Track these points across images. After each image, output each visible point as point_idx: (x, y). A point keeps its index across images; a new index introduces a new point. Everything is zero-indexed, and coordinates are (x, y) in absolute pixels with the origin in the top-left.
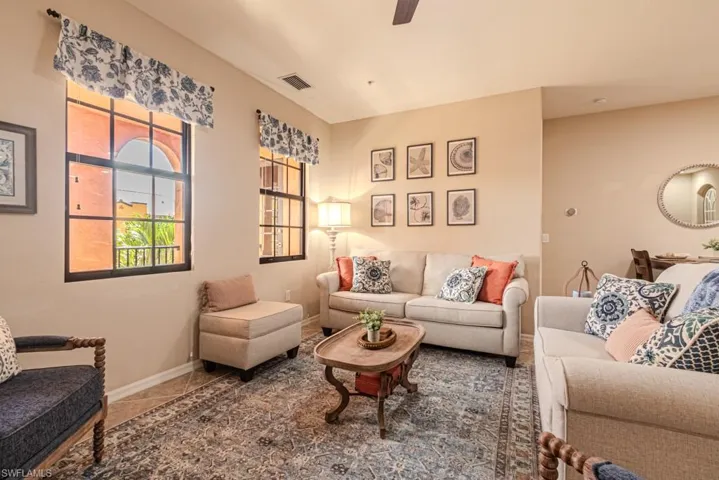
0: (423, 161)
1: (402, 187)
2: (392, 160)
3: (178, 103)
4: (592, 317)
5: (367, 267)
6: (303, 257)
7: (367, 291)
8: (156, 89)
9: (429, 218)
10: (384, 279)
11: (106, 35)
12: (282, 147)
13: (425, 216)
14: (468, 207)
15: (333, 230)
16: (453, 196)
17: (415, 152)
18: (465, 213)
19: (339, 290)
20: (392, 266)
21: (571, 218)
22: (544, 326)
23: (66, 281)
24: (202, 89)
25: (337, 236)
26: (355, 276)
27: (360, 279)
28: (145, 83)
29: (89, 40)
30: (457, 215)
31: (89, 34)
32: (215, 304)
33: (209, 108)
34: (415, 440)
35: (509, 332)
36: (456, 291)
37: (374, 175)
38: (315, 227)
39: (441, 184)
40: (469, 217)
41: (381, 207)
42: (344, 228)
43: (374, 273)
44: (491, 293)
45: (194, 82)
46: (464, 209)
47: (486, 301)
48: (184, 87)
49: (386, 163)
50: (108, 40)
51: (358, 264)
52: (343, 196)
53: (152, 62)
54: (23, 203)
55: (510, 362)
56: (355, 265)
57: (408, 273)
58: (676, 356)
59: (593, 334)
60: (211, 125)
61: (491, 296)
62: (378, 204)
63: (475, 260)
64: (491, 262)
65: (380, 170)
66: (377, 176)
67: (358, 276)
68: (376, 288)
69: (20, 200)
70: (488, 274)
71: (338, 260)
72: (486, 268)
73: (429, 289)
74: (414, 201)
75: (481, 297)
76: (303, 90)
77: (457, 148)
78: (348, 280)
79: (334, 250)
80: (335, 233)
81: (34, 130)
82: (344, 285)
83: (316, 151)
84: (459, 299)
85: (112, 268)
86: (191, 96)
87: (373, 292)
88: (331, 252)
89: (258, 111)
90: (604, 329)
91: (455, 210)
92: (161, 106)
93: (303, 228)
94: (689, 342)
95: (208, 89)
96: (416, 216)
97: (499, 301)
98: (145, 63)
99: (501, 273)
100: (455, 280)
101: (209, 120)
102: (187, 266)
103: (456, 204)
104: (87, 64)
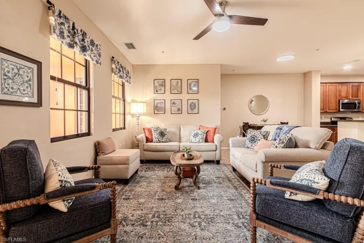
0: (178, 86)
1: (168, 97)
2: (163, 85)
4: (248, 142)
5: (159, 131)
6: (124, 128)
7: (160, 142)
8: (82, 44)
9: (180, 111)
10: (166, 137)
11: (67, 16)
12: (121, 75)
13: (179, 110)
14: (195, 106)
15: (138, 115)
16: (190, 102)
17: (174, 82)
18: (194, 108)
19: (146, 143)
20: (167, 131)
21: (225, 111)
22: (234, 147)
23: (51, 142)
24: (97, 46)
25: (140, 118)
26: (154, 136)
27: (157, 137)
29: (62, 18)
30: (192, 109)
31: (62, 15)
32: (104, 151)
33: (100, 55)
34: (208, 188)
35: (218, 152)
36: (197, 139)
37: (155, 91)
38: (129, 114)
39: (185, 96)
40: (196, 111)
41: (159, 105)
42: (141, 115)
43: (162, 134)
44: (209, 139)
45: (95, 42)
46: (193, 107)
47: (208, 142)
48: (91, 44)
49: (161, 86)
50: (68, 19)
51: (155, 131)
52: (140, 99)
53: (81, 31)
54: (36, 102)
55: (218, 162)
56: (153, 131)
57: (174, 133)
58: (282, 146)
59: (248, 148)
60: (100, 64)
61: (209, 140)
62: (157, 104)
63: (201, 127)
64: (207, 128)
65: (158, 88)
66: (157, 91)
67: (155, 136)
68: (164, 141)
69: (35, 100)
70: (207, 132)
71: (144, 129)
72: (207, 130)
73: (183, 139)
74: (174, 103)
75: (206, 141)
76: (131, 50)
77: (191, 83)
78: (150, 137)
79: (138, 124)
80: (139, 117)
81: (41, 63)
82: (148, 140)
83: (130, 77)
84: (199, 142)
85: (63, 135)
86: (93, 49)
87: (163, 142)
88: (137, 126)
89: (113, 57)
90: (252, 145)
91: (190, 107)
92: (85, 53)
93: (124, 114)
94: (285, 142)
95: (99, 46)
96: (175, 109)
97: (213, 141)
98: (79, 31)
99: (212, 132)
100: (196, 135)
101: (100, 61)
102: (89, 133)
103: (191, 105)
104: (61, 30)
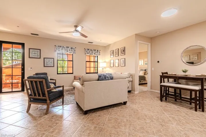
0: (117, 53)
2: (113, 53)
3: (70, 51)
9: (118, 65)
17: (116, 51)
21: (159, 63)
23: (57, 74)
28: (66, 50)
38: (100, 67)
45: (73, 48)
50: (61, 46)
54: (53, 66)
60: (75, 53)
77: (122, 49)
80: (103, 68)
83: (100, 53)
85: (63, 73)
86: (72, 50)
93: (97, 67)
95: (75, 48)
98: (66, 47)
102: (72, 73)
104: (59, 50)
